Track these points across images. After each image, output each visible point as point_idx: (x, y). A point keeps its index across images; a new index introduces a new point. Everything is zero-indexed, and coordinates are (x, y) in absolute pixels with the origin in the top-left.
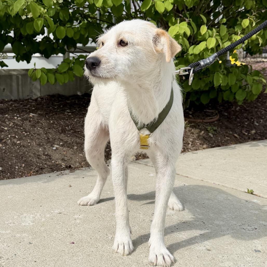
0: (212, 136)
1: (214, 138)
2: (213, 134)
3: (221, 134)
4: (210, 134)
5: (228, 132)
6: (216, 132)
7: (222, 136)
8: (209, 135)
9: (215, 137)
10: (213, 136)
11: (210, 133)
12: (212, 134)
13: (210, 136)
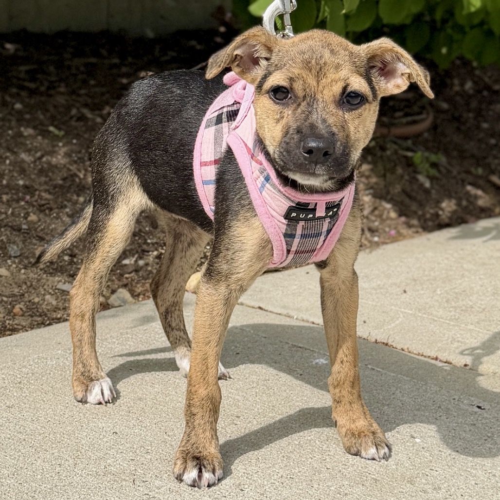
0: (427, 184)
1: (433, 192)
2: (432, 178)
3: (455, 177)
4: (421, 178)
5: (473, 170)
6: (439, 171)
7: (457, 183)
8: (417, 180)
9: (437, 187)
10: (431, 184)
11: (419, 173)
12: (428, 177)
13: (422, 185)
